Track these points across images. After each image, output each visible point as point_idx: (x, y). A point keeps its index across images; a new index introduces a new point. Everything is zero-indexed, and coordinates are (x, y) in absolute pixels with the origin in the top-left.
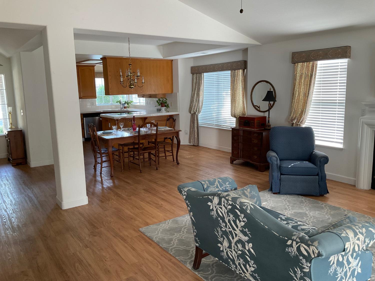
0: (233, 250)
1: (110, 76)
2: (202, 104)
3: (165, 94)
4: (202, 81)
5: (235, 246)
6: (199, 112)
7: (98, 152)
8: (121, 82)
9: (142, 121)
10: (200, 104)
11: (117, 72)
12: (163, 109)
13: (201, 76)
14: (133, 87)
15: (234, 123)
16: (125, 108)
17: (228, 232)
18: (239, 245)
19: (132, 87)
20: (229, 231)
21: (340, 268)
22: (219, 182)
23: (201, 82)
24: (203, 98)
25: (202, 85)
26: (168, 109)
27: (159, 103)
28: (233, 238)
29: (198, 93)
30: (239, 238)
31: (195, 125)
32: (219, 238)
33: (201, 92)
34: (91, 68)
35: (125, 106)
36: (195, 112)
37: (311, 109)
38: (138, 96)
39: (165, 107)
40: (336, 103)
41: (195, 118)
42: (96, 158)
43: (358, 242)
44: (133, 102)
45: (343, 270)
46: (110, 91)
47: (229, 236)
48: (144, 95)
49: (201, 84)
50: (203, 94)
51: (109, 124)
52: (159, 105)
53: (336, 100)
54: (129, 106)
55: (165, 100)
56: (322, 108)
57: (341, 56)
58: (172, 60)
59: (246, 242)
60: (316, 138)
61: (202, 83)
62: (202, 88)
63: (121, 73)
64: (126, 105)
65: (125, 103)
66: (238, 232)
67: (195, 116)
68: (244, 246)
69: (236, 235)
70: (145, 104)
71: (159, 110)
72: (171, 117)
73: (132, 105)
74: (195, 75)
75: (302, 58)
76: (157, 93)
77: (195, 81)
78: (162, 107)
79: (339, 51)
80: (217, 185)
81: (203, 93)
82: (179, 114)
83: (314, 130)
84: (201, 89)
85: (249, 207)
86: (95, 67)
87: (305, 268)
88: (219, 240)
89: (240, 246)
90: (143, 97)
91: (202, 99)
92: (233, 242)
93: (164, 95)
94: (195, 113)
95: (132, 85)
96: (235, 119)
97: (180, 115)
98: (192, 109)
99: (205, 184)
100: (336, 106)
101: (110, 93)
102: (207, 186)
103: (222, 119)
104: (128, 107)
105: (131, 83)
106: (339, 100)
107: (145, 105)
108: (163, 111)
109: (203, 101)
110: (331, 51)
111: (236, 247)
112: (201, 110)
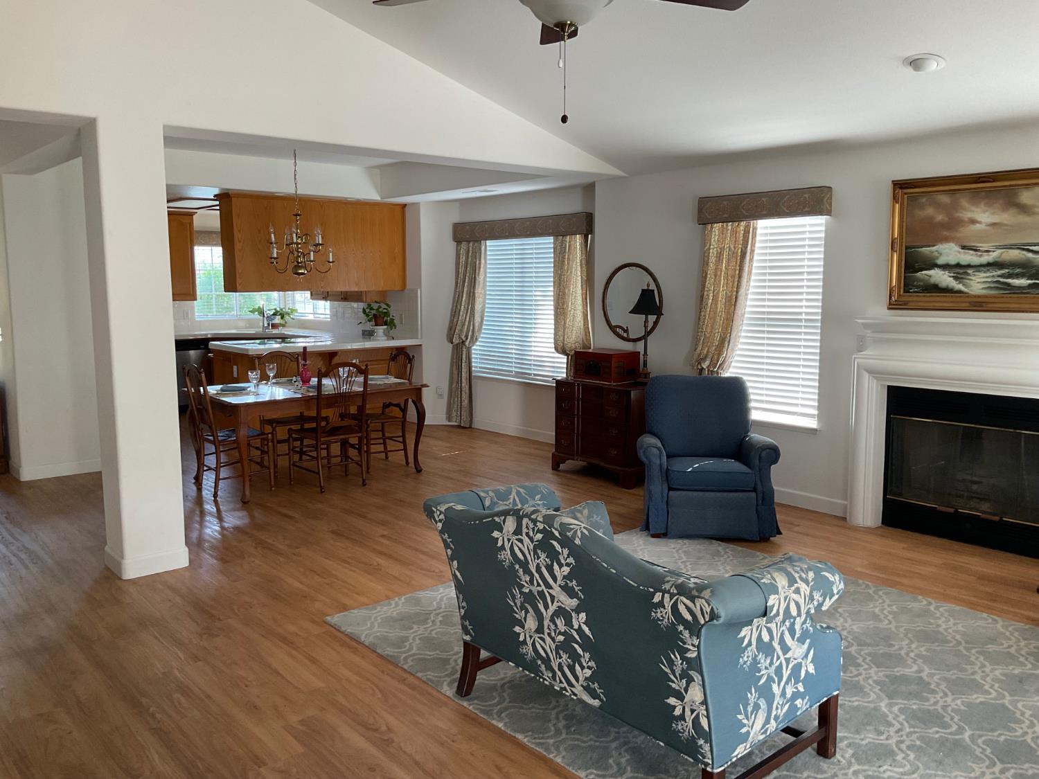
0: (546, 634)
1: (240, 242)
2: (482, 320)
3: (385, 292)
4: (483, 261)
5: (551, 624)
6: (474, 340)
7: (208, 439)
8: (272, 258)
9: (322, 362)
10: (477, 319)
11: (259, 231)
12: (380, 330)
13: (480, 249)
14: (303, 271)
15: (563, 368)
16: (274, 326)
17: (536, 594)
18: (558, 622)
19: (300, 271)
20: (538, 592)
21: (766, 657)
22: (518, 493)
23: (480, 264)
24: (484, 305)
25: (482, 269)
26: (393, 332)
27: (367, 315)
28: (546, 607)
29: (472, 290)
30: (560, 604)
31: (463, 373)
32: (517, 613)
33: (480, 289)
34: (186, 220)
35: (274, 322)
36: (464, 339)
37: (743, 334)
38: (311, 295)
39: (385, 327)
40: (800, 320)
41: (464, 357)
42: (202, 456)
43: (795, 597)
44: (296, 310)
45: (771, 664)
46: (238, 281)
47: (539, 605)
48: (328, 292)
49: (480, 268)
50: (485, 295)
51: (235, 368)
52: (370, 321)
53: (800, 313)
54: (286, 323)
55: (386, 307)
56: (769, 332)
57: (808, 209)
58: (405, 205)
59: (572, 610)
60: (752, 404)
61: (482, 266)
62: (481, 278)
63: (273, 235)
64: (277, 320)
65: (274, 314)
66: (556, 590)
67: (462, 351)
68: (569, 623)
69: (553, 598)
70: (329, 316)
71: (368, 334)
72: (401, 351)
73: (293, 319)
74: (464, 246)
75: (721, 213)
76: (363, 288)
77: (463, 259)
78: (376, 325)
79: (805, 198)
80: (514, 499)
81: (485, 291)
82: (421, 345)
83: (748, 384)
84: (479, 282)
85: (579, 533)
86: (194, 216)
87: (690, 650)
88: (517, 616)
89: (560, 623)
90: (325, 298)
91: (480, 306)
92: (547, 615)
93: (383, 294)
94: (463, 342)
95: (301, 268)
96: (564, 359)
97: (424, 347)
98: (457, 331)
99: (485, 498)
100: (800, 327)
101: (239, 287)
102: (491, 501)
103: (533, 358)
104: (283, 326)
105: (298, 263)
106: (807, 314)
107: (329, 320)
108: (380, 337)
109: (483, 312)
110: (788, 196)
111: (553, 627)
112: (480, 334)
